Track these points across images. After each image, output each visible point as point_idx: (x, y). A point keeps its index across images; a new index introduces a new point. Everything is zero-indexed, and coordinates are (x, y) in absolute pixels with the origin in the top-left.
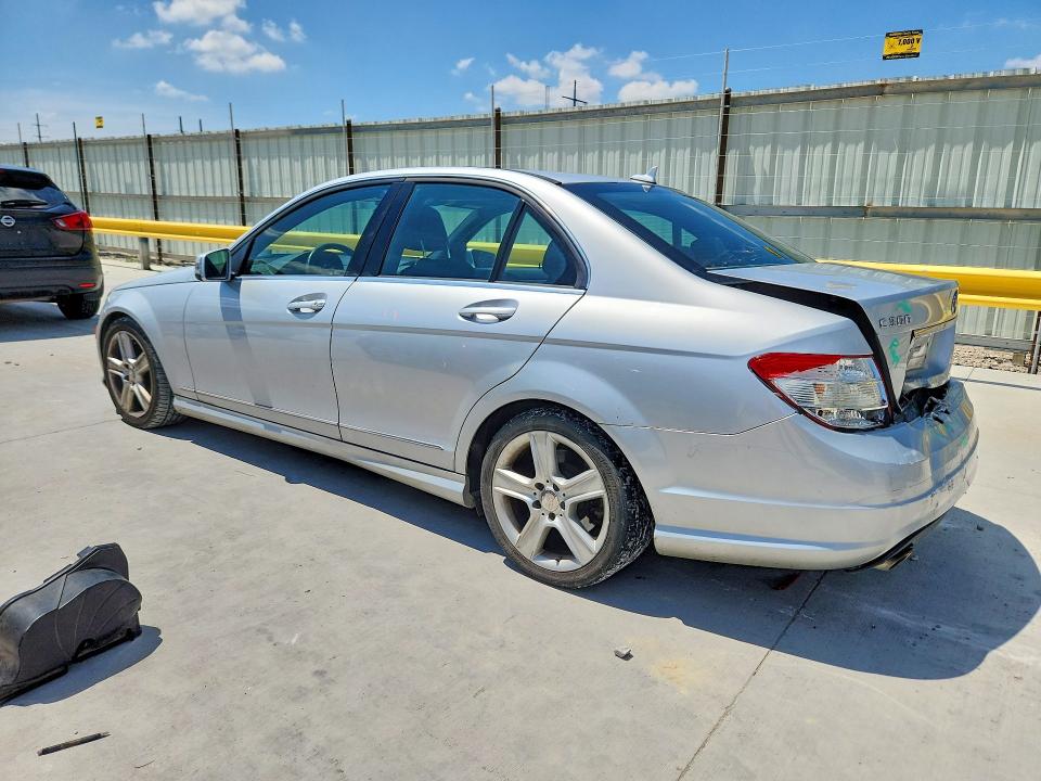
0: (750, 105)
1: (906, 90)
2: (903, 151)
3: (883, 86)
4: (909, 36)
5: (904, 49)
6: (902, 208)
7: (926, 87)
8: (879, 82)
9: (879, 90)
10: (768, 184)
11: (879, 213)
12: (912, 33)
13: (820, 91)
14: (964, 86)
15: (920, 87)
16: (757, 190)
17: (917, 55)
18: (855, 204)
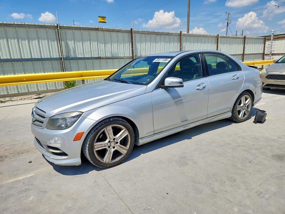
0: (65, 29)
1: (102, 30)
2: (105, 44)
3: (98, 28)
4: (104, 18)
5: (103, 21)
6: (107, 57)
7: (106, 30)
8: (97, 27)
9: (97, 29)
10: (75, 52)
11: (103, 58)
12: (104, 17)
13: (83, 27)
14: (113, 31)
15: (105, 30)
16: (72, 53)
17: (106, 23)
18: (98, 56)
